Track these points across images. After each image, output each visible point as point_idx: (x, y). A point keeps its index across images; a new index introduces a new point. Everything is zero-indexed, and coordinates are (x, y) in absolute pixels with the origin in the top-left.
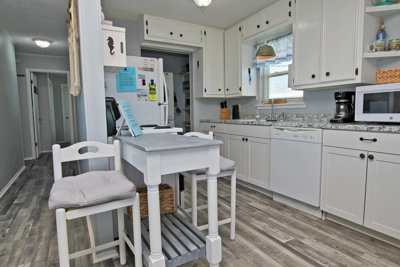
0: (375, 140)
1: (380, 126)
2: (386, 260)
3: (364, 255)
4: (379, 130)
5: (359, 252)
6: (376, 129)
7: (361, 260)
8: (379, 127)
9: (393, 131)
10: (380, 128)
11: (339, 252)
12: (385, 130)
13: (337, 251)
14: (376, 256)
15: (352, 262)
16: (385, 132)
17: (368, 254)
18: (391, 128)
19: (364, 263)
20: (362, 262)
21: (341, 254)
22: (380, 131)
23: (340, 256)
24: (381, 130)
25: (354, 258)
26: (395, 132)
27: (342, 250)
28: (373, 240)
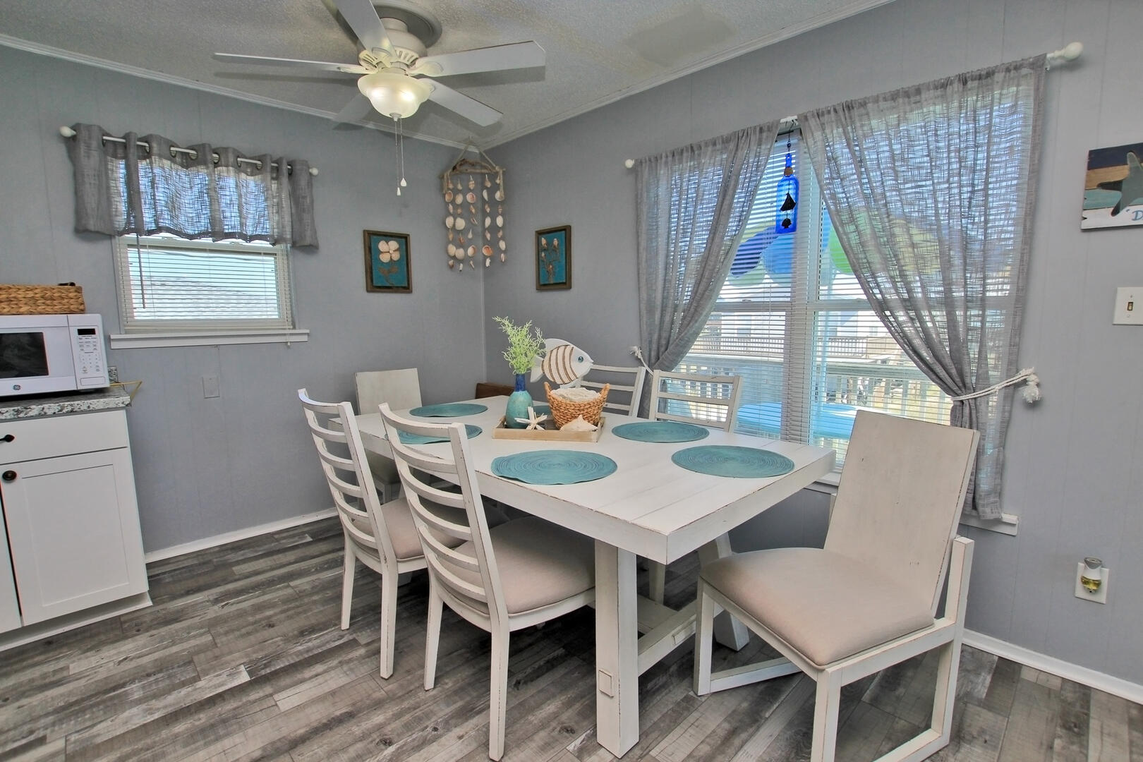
0: (9, 438)
1: (16, 408)
2: (111, 646)
3: (71, 668)
4: (16, 417)
5: (55, 672)
6: (8, 416)
7: (79, 676)
8: (14, 410)
9: (50, 412)
10: (18, 412)
11: (24, 701)
12: (31, 414)
13: (17, 704)
14: (88, 654)
15: (70, 691)
16: (32, 417)
17: (74, 662)
18: (43, 408)
19: (88, 676)
20: (85, 677)
21: (35, 700)
22: (19, 417)
23: (35, 703)
24: (22, 415)
25: (62, 684)
26: (54, 413)
27: (23, 695)
28: (49, 643)
